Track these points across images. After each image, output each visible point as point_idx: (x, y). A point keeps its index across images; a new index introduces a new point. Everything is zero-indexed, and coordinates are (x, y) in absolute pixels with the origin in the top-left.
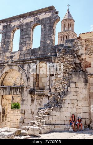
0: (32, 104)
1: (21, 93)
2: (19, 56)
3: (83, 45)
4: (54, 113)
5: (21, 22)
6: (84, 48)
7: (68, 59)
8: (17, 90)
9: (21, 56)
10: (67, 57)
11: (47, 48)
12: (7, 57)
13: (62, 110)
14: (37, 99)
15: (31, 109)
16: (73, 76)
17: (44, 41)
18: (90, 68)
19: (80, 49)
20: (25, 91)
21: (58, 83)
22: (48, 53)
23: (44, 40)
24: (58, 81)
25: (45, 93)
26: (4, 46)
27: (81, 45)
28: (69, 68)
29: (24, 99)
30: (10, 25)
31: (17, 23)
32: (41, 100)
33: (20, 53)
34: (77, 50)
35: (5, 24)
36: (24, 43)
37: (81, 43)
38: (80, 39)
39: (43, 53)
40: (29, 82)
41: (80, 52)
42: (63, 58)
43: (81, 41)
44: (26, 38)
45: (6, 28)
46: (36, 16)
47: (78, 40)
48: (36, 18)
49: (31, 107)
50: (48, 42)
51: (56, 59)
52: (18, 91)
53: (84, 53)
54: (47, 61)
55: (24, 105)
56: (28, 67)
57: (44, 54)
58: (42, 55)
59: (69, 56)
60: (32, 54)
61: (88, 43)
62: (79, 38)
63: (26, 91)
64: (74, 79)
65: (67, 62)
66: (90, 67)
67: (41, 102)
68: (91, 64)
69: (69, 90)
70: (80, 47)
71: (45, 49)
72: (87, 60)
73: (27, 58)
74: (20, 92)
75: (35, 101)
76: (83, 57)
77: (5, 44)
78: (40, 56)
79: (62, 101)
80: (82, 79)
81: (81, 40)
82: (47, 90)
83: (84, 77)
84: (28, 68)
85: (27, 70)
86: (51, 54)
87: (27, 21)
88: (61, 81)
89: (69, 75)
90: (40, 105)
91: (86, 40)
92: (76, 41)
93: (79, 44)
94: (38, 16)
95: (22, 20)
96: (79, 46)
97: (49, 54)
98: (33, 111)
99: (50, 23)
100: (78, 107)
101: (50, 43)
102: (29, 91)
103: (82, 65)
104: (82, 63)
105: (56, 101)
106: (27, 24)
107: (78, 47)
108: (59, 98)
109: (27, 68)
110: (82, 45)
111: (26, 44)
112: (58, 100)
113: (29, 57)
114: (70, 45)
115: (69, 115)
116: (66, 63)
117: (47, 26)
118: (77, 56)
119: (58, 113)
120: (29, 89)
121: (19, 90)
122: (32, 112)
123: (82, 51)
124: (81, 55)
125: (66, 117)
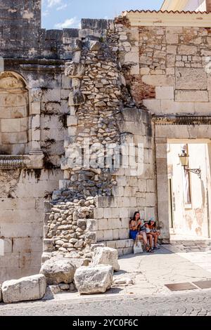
3: (134, 40)
4: (100, 212)
6: (135, 50)
7: (109, 74)
10: (107, 67)
11: (23, 31)
16: (126, 117)
17: (12, 11)
18: (152, 100)
19: (127, 49)
22: (29, 48)
23: (12, 8)
24: (87, 130)
25: (26, 161)
27: (128, 40)
28: (111, 97)
32: (13, 182)
34: (118, 52)
37: (128, 35)
38: (125, 24)
39: (11, 46)
41: (127, 59)
42: (97, 67)
43: (128, 30)
47: (122, 25)
50: (28, 15)
53: (136, 61)
54: (27, 71)
57: (16, 51)
59: (110, 63)
61: (146, 38)
62: (123, 21)
64: (129, 125)
65: (108, 80)
66: (154, 97)
67: (13, 188)
68: (156, 90)
70: (127, 44)
71: (16, 36)
72: (144, 79)
76: (135, 71)
81: (129, 26)
86: (40, 52)
88: (93, 129)
89: (114, 115)
90: (10, 197)
91: (142, 29)
92: (112, 27)
93: (123, 37)
96: (122, 41)
97: (33, 51)
100: (139, 195)
101: (32, 20)
103: (133, 92)
104: (133, 87)
107: (120, 44)
110: (132, 42)
112: (97, 179)
114: (98, 35)
116: (104, 82)
123: (131, 57)
124: (131, 65)
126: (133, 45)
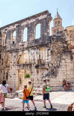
0: (37, 75)
1: (30, 68)
3: (69, 34)
4: (52, 80)
5: (27, 23)
6: (69, 37)
7: (59, 45)
8: (28, 66)
9: (29, 45)
10: (59, 43)
11: (45, 38)
12: (20, 45)
13: (57, 77)
14: (40, 71)
15: (37, 78)
16: (63, 55)
19: (67, 37)
20: (33, 67)
21: (53, 60)
22: (46, 41)
23: (43, 33)
24: (54, 59)
25: (45, 67)
26: (18, 38)
27: (67, 35)
28: (60, 50)
29: (32, 71)
30: (20, 25)
31: (25, 23)
32: (43, 71)
33: (28, 43)
34: (65, 38)
35: (17, 25)
36: (30, 36)
37: (67, 33)
38: (66, 31)
39: (43, 41)
40: (35, 61)
41: (67, 40)
42: (56, 44)
43: (67, 32)
44: (31, 32)
45: (18, 27)
46: (37, 18)
47: (65, 31)
48: (37, 19)
50: (46, 34)
51: (51, 45)
52: (28, 67)
53: (69, 39)
54: (45, 46)
55: (33, 76)
57: (43, 42)
58: (42, 43)
59: (59, 42)
60: (36, 43)
61: (71, 33)
62: (66, 30)
63: (33, 66)
64: (64, 57)
65: (59, 46)
67: (43, 73)
69: (61, 65)
70: (67, 36)
71: (43, 39)
72: (71, 44)
73: (33, 45)
74: (29, 67)
75: (39, 72)
76: (69, 42)
77: (18, 37)
78: (41, 44)
79: (57, 72)
80: (69, 57)
81: (67, 31)
82: (47, 65)
83: (70, 55)
86: (48, 42)
87: (32, 22)
88: (55, 59)
89: (60, 55)
90: (43, 75)
91: (70, 31)
92: (63, 32)
93: (66, 34)
94: (38, 18)
95: (28, 21)
96: (65, 35)
97: (47, 42)
98: (38, 79)
99: (46, 22)
100: (67, 75)
101: (46, 35)
102: (35, 66)
103: (68, 48)
104: (68, 47)
105: (53, 72)
106: (31, 23)
108: (54, 70)
110: (68, 35)
111: (31, 36)
112: (54, 71)
113: (34, 45)
114: (60, 35)
115: (61, 80)
116: (58, 47)
117: (44, 24)
118: (65, 42)
119: (54, 80)
120: (35, 65)
121: (29, 66)
122: (38, 80)
123: (68, 39)
124: (68, 41)
125: (60, 81)
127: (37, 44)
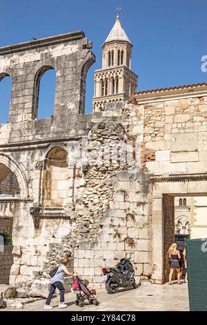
0: (36, 236)
1: (14, 213)
2: (10, 134)
3: (141, 115)
5: (14, 62)
6: (141, 122)
8: (6, 207)
9: (13, 135)
11: (67, 118)
13: (98, 247)
14: (47, 226)
15: (35, 246)
17: (63, 104)
18: (153, 162)
19: (135, 123)
20: (22, 210)
21: (90, 193)
22: (70, 130)
23: (63, 102)
24: (91, 189)
27: (136, 116)
29: (20, 224)
31: (5, 62)
32: (56, 226)
33: (12, 128)
34: (128, 126)
36: (21, 106)
37: (136, 111)
38: (134, 103)
39: (60, 129)
40: (30, 190)
41: (134, 131)
42: (101, 141)
43: (136, 108)
44: (23, 96)
46: (46, 51)
47: (132, 105)
48: (46, 54)
49: (36, 242)
50: (71, 106)
52: (8, 209)
53: (142, 131)
55: (20, 239)
56: (30, 158)
57: (63, 132)
58: (57, 133)
60: (37, 131)
62: (133, 101)
63: (25, 208)
64: (122, 184)
66: (154, 160)
67: (56, 231)
68: (156, 154)
69: (111, 208)
70: (135, 119)
71: (63, 122)
72: (147, 146)
73: (26, 138)
74: (11, 210)
75: (43, 229)
76: (139, 140)
78: (55, 136)
79: (97, 229)
80: (138, 184)
81: (137, 104)
82: (68, 206)
83: (140, 180)
84: (28, 159)
85: (26, 164)
86: (77, 132)
87: (27, 60)
89: (111, 177)
90: (54, 237)
91: (146, 106)
92: (126, 106)
93: (133, 114)
94: (51, 50)
95: (15, 56)
96: (131, 117)
97: (73, 131)
98: (38, 249)
99: (75, 67)
100: (128, 241)
101: (74, 110)
102: (32, 208)
105: (85, 229)
106: (26, 66)
107: (130, 120)
109: (25, 160)
110: (138, 117)
111: (24, 109)
112: (90, 227)
113: (31, 138)
114: (115, 114)
117: (68, 72)
118: (129, 138)
119: (89, 254)
120: (30, 205)
121: (10, 206)
122: (36, 252)
123: (138, 129)
124: (136, 136)
125: (105, 260)
126: (140, 119)
127: (42, 135)
